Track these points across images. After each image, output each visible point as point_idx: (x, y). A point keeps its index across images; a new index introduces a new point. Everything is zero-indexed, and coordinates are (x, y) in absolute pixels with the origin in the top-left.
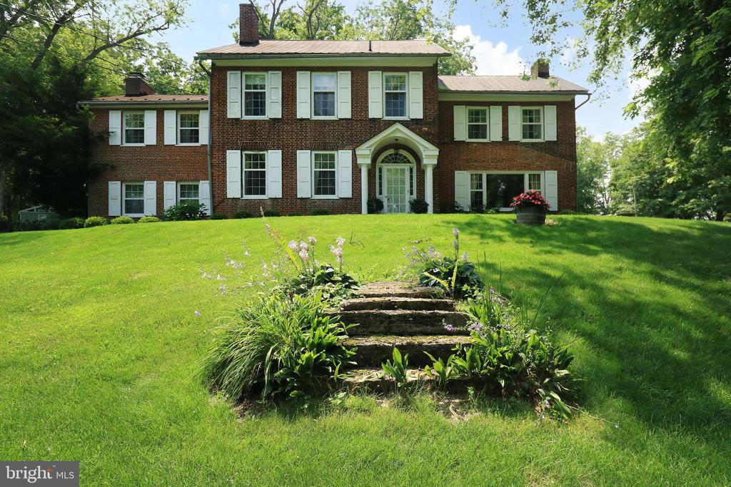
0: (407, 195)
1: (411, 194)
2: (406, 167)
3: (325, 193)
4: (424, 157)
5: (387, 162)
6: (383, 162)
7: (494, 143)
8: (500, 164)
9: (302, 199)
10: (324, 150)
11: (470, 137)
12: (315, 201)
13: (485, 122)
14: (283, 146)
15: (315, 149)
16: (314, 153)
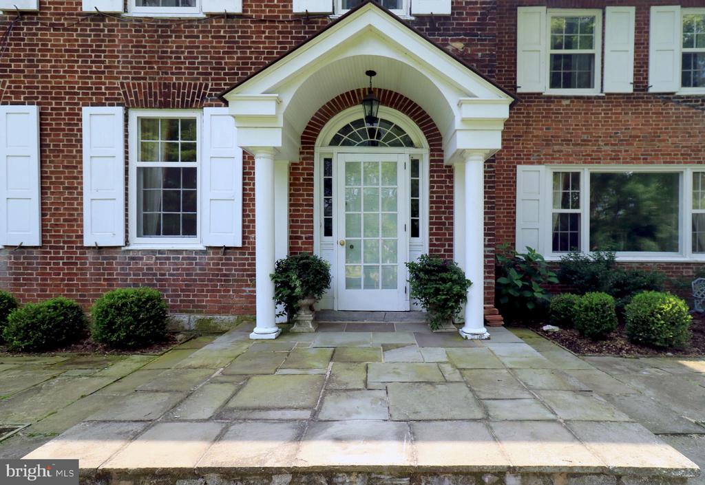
0: (404, 235)
1: (415, 232)
2: (400, 157)
3: (170, 231)
4: (458, 124)
5: (347, 143)
6: (336, 141)
7: (613, 99)
8: (622, 148)
9: (99, 249)
10: (165, 105)
11: (554, 83)
12: (135, 257)
13: (591, 47)
14: (45, 94)
15: (139, 104)
16: (135, 115)
